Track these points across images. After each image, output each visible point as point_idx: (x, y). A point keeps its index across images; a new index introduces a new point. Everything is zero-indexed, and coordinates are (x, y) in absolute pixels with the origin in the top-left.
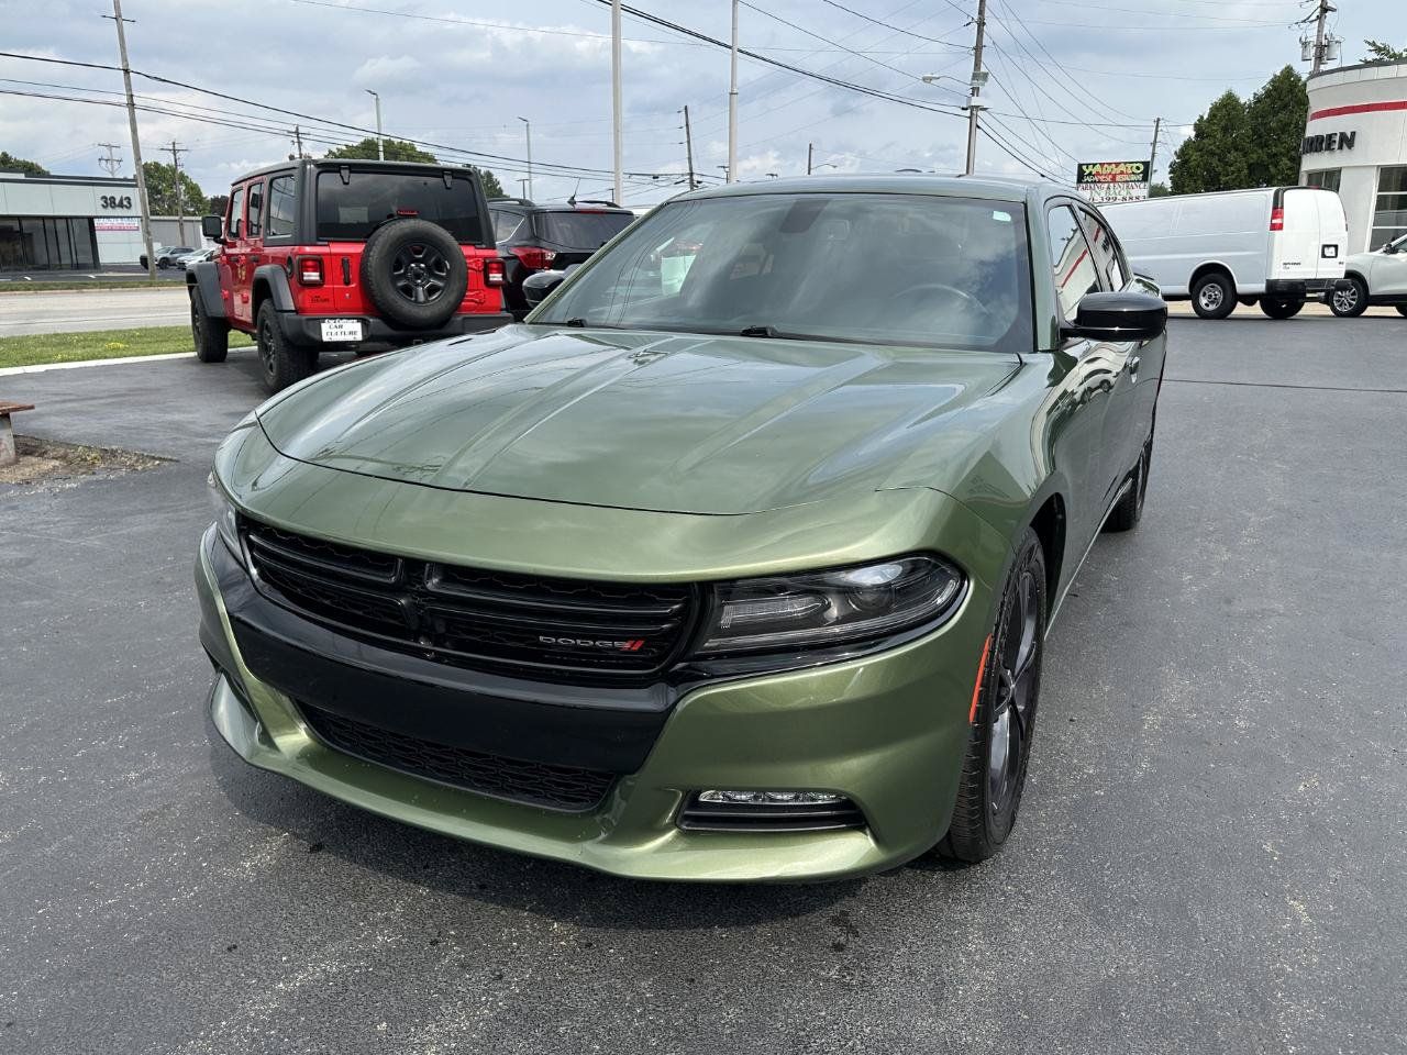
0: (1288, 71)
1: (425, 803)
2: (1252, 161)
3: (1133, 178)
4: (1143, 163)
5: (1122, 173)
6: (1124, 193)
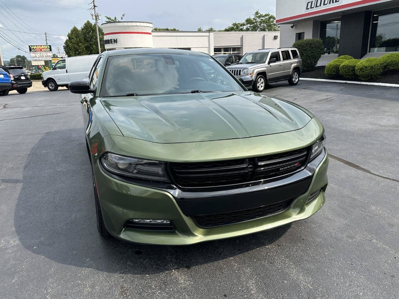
0: (88, 22)
3: (47, 50)
4: (49, 46)
5: (43, 48)
6: (45, 54)
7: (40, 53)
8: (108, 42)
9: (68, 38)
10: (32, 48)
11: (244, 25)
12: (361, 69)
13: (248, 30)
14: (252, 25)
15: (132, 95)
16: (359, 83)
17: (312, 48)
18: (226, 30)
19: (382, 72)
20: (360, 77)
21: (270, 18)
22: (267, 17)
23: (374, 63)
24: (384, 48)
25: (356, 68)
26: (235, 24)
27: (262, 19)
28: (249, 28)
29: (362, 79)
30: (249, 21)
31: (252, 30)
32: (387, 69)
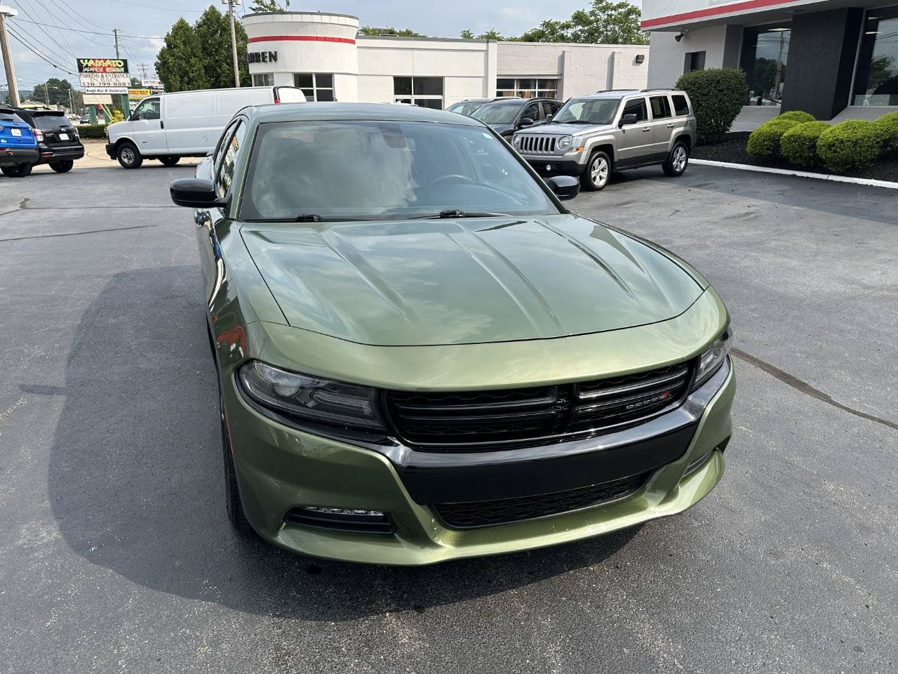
0: (212, 9)
3: (118, 70)
4: (122, 60)
5: (109, 66)
6: (114, 80)
7: (102, 76)
8: (256, 58)
9: (165, 45)
10: (85, 65)
11: (567, 26)
12: (830, 146)
13: (576, 38)
14: (586, 28)
15: (310, 219)
16: (824, 177)
17: (722, 91)
18: (529, 39)
19: (877, 153)
20: (826, 163)
21: (631, 12)
22: (623, 10)
23: (860, 134)
24: (888, 97)
25: (819, 143)
26: (547, 24)
27: (611, 15)
28: (579, 33)
29: (830, 168)
30: (579, 18)
31: (586, 41)
32: (889, 148)
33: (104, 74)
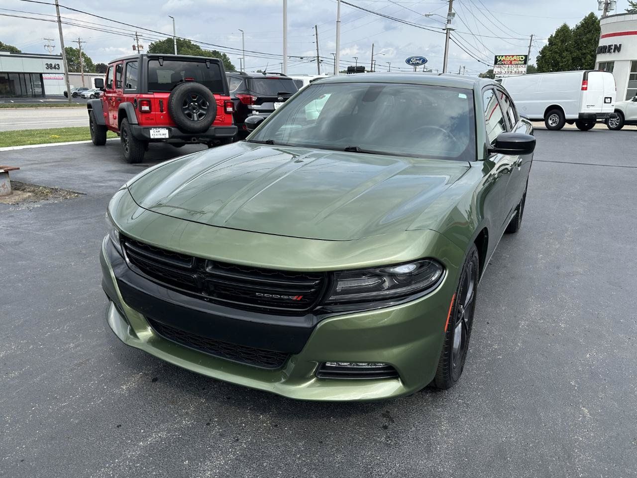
0: (592, 15)
1: (204, 364)
2: (574, 56)
3: (520, 62)
4: (524, 56)
6: (515, 69)
7: (509, 67)
8: (605, 50)
9: (548, 43)
10: (499, 59)
33: (510, 65)
